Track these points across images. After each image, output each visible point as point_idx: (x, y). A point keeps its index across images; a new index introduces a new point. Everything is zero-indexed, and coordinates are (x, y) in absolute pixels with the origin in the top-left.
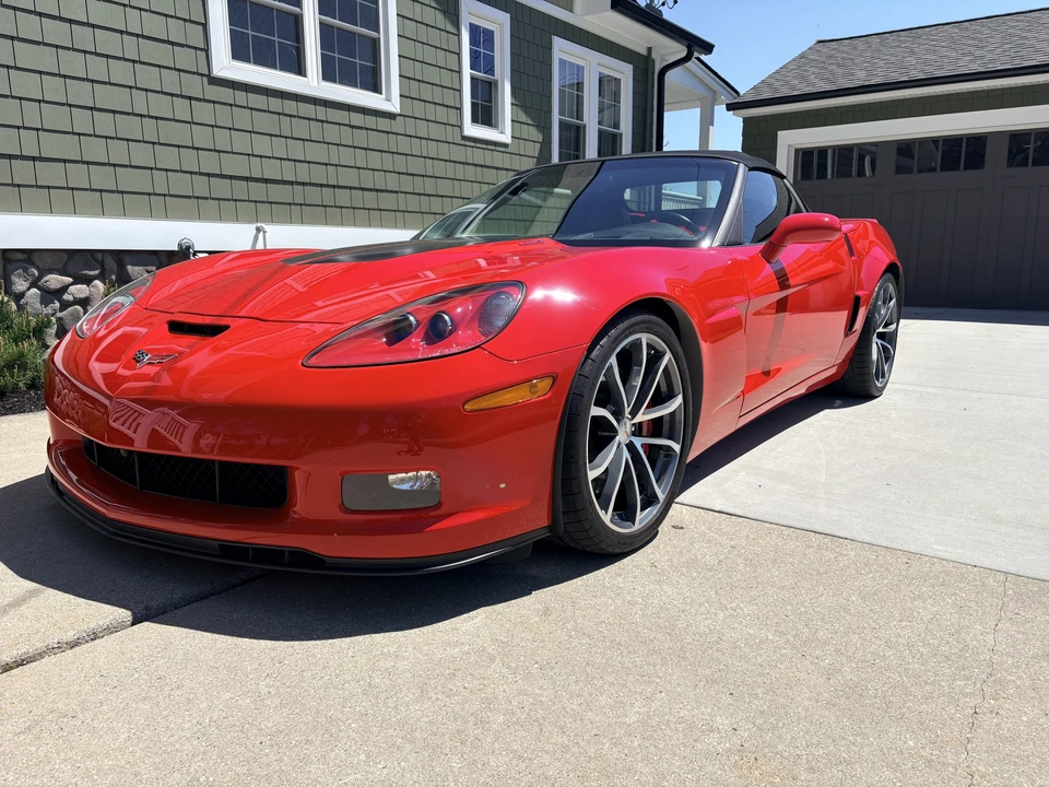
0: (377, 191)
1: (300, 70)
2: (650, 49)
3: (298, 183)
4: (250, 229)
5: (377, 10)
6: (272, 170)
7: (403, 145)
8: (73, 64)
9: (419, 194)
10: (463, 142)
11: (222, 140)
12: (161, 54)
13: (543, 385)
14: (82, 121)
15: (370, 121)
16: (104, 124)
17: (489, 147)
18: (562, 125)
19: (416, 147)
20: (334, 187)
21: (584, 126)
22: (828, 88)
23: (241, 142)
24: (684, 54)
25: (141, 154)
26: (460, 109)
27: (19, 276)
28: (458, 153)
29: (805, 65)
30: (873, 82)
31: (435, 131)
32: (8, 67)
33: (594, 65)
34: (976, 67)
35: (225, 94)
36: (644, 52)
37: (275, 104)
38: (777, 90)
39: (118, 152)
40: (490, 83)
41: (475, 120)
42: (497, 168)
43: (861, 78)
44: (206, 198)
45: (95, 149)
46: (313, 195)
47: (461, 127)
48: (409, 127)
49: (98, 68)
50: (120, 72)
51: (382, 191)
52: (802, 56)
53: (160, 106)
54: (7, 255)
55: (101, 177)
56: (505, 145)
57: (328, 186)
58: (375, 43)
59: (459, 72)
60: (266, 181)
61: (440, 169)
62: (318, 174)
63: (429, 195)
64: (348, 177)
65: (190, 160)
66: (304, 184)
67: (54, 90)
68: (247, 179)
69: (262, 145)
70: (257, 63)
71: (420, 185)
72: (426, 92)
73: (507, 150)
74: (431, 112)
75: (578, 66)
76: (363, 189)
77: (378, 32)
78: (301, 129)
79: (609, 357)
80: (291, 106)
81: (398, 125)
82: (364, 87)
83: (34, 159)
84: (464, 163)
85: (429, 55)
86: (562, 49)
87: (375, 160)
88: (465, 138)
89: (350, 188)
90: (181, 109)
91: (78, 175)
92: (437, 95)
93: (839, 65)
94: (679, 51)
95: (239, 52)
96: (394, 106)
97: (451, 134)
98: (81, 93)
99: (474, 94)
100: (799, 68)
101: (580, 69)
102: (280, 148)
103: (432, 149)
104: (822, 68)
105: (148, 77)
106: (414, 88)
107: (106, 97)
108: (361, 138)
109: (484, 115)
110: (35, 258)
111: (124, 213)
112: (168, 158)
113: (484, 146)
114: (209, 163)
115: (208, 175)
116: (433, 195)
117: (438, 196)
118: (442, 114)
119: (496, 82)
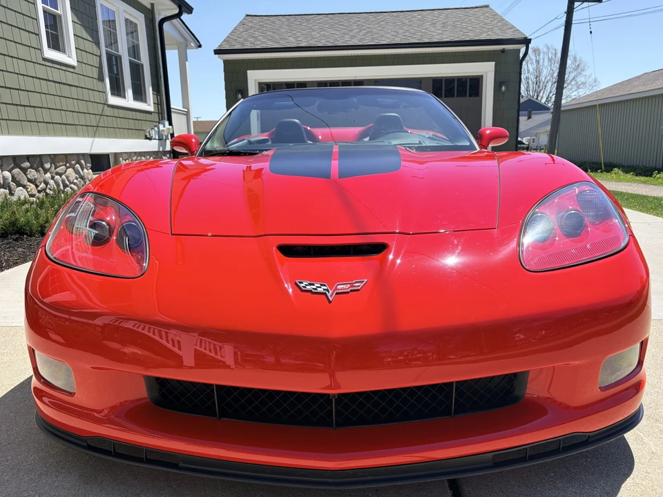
2: (152, 5)
9: (17, 105)
10: (43, 63)
17: (63, 68)
18: (108, 55)
19: (9, 64)
21: (121, 57)
24: (177, 11)
26: (38, 35)
28: (41, 72)
29: (249, 29)
31: (23, 52)
33: (121, 11)
36: (149, 6)
38: (243, 44)
40: (56, 16)
41: (50, 45)
42: (70, 85)
47: (41, 50)
52: (242, 23)
56: (73, 67)
59: (35, 4)
61: (29, 84)
63: (24, 106)
71: (16, 97)
73: (75, 71)
74: (17, 35)
84: (46, 80)
88: (45, 59)
92: (20, 21)
93: (272, 32)
94: (174, 8)
97: (34, 55)
99: (47, 24)
100: (246, 30)
101: (113, 12)
103: (21, 67)
109: (56, 43)
113: (59, 67)
116: (28, 106)
117: (31, 107)
118: (25, 38)
119: (60, 16)
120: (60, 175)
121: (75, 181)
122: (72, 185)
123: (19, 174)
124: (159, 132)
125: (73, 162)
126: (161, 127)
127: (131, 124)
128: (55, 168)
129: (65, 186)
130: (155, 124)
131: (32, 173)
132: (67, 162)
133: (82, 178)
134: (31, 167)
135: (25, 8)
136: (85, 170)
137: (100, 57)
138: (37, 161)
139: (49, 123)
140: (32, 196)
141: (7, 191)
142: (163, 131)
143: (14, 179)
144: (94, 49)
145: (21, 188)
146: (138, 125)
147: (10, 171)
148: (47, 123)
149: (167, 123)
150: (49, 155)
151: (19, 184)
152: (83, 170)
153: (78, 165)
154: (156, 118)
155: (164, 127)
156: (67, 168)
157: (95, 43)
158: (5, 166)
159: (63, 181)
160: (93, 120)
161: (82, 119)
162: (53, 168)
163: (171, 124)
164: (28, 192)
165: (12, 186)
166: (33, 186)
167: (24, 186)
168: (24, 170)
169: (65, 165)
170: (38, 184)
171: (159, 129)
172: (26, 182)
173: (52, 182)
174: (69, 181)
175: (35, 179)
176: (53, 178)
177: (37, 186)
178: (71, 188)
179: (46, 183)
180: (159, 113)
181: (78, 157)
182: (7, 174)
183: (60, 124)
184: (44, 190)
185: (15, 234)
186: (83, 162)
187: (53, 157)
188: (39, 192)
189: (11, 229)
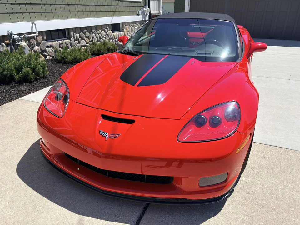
0: (68, 5)
3: (43, 4)
4: (29, 24)
9: (82, 5)
20: (54, 4)
44: (12, 13)
51: (70, 5)
60: (32, 4)
63: (85, 5)
66: (45, 4)
68: (25, 4)
76: (64, 5)
89: (60, 5)
115: (11, 4)
116: (86, 5)
117: (88, 5)
120: (99, 34)
121: (105, 36)
122: (103, 38)
123: (82, 34)
124: (143, 12)
125: (104, 28)
126: (144, 9)
127: (131, 9)
128: (97, 31)
129: (100, 39)
130: (142, 7)
131: (88, 34)
132: (101, 28)
133: (108, 35)
134: (87, 32)
136: (109, 31)
138: (89, 29)
139: (95, 12)
140: (87, 43)
141: (78, 42)
142: (145, 11)
143: (80, 37)
145: (83, 40)
146: (134, 9)
147: (79, 34)
148: (94, 12)
149: (147, 7)
150: (94, 26)
151: (82, 39)
152: (108, 31)
153: (106, 30)
154: (142, 4)
155: (146, 9)
156: (102, 31)
158: (77, 32)
159: (100, 37)
160: (113, 9)
161: (109, 9)
162: (96, 31)
163: (149, 7)
164: (86, 42)
165: (80, 40)
166: (88, 39)
167: (84, 40)
168: (84, 33)
169: (101, 30)
170: (90, 38)
171: (143, 10)
172: (85, 38)
173: (95, 37)
174: (102, 36)
175: (89, 36)
176: (95, 35)
177: (89, 39)
178: (103, 39)
179: (93, 38)
180: (144, 2)
181: (106, 26)
182: (78, 35)
183: (100, 12)
184: (92, 41)
185: (76, 62)
186: (108, 28)
187: (96, 27)
188: (90, 41)
189: (74, 60)
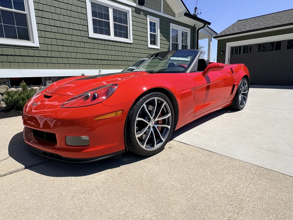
0: (127, 61)
1: (109, 34)
2: (195, 25)
3: (109, 60)
4: (98, 71)
5: (127, 20)
6: (103, 57)
7: (134, 50)
8: (58, 36)
10: (148, 49)
11: (92, 51)
12: (78, 33)
13: (119, 113)
14: (61, 49)
15: (126, 45)
16: (66, 49)
17: (155, 50)
18: (173, 44)
19: (137, 50)
20: (117, 60)
21: (178, 44)
22: (239, 31)
23: (96, 51)
24: (203, 25)
25: (74, 55)
26: (147, 41)
27: (48, 82)
28: (147, 52)
29: (234, 26)
30: (251, 29)
31: (141, 47)
32: (44, 37)
33: (181, 29)
34: (279, 24)
35: (92, 41)
36: (193, 26)
37: (103, 42)
38: (226, 33)
39: (69, 55)
40: (155, 35)
41: (151, 44)
43: (248, 28)
44: (88, 64)
45: (64, 54)
46: (112, 62)
47: (147, 45)
48: (135, 46)
49: (64, 37)
50: (69, 37)
51: (129, 61)
52: (234, 24)
53: (78, 44)
54: (45, 78)
55: (65, 61)
56: (159, 49)
57: (116, 60)
58: (127, 27)
59: (147, 33)
60: (102, 60)
61: (142, 55)
62: (114, 58)
64: (121, 58)
65: (84, 56)
66: (110, 60)
67: (54, 42)
68: (97, 59)
69: (101, 52)
70: (99, 33)
72: (139, 38)
74: (140, 42)
75: (177, 30)
76: (124, 61)
77: (127, 24)
78: (109, 48)
79: (143, 104)
80: (107, 43)
81: (132, 46)
82: (124, 37)
83: (50, 57)
84: (148, 54)
85: (140, 29)
86: (172, 26)
87: (127, 54)
88: (148, 48)
89: (121, 61)
90: (82, 45)
91: (60, 60)
92: (142, 38)
93: (242, 26)
94: (202, 25)
95: (95, 31)
96: (131, 41)
97: (145, 47)
98: (60, 42)
99: (151, 38)
100: (232, 27)
101: (177, 31)
102: (104, 52)
103: (141, 51)
104: (238, 27)
105: (75, 38)
106: (136, 37)
107: (66, 43)
108: (123, 49)
109: (153, 42)
110: (51, 78)
111: (70, 68)
112: (79, 56)
113: (153, 50)
114: (89, 56)
115: (88, 59)
118: (143, 43)
119: (156, 35)
135: (144, 34)
137: (169, 45)
144: (168, 43)
157: (168, 41)
